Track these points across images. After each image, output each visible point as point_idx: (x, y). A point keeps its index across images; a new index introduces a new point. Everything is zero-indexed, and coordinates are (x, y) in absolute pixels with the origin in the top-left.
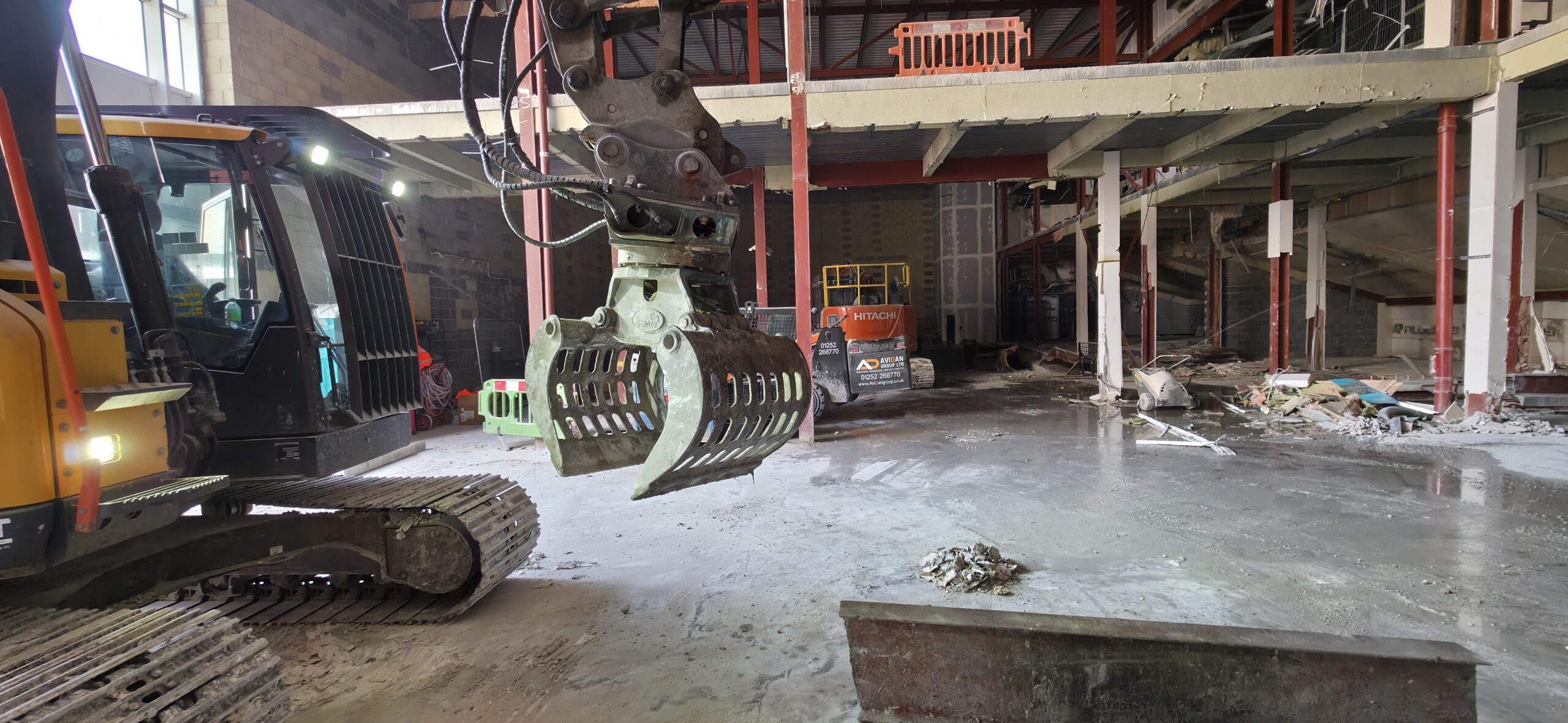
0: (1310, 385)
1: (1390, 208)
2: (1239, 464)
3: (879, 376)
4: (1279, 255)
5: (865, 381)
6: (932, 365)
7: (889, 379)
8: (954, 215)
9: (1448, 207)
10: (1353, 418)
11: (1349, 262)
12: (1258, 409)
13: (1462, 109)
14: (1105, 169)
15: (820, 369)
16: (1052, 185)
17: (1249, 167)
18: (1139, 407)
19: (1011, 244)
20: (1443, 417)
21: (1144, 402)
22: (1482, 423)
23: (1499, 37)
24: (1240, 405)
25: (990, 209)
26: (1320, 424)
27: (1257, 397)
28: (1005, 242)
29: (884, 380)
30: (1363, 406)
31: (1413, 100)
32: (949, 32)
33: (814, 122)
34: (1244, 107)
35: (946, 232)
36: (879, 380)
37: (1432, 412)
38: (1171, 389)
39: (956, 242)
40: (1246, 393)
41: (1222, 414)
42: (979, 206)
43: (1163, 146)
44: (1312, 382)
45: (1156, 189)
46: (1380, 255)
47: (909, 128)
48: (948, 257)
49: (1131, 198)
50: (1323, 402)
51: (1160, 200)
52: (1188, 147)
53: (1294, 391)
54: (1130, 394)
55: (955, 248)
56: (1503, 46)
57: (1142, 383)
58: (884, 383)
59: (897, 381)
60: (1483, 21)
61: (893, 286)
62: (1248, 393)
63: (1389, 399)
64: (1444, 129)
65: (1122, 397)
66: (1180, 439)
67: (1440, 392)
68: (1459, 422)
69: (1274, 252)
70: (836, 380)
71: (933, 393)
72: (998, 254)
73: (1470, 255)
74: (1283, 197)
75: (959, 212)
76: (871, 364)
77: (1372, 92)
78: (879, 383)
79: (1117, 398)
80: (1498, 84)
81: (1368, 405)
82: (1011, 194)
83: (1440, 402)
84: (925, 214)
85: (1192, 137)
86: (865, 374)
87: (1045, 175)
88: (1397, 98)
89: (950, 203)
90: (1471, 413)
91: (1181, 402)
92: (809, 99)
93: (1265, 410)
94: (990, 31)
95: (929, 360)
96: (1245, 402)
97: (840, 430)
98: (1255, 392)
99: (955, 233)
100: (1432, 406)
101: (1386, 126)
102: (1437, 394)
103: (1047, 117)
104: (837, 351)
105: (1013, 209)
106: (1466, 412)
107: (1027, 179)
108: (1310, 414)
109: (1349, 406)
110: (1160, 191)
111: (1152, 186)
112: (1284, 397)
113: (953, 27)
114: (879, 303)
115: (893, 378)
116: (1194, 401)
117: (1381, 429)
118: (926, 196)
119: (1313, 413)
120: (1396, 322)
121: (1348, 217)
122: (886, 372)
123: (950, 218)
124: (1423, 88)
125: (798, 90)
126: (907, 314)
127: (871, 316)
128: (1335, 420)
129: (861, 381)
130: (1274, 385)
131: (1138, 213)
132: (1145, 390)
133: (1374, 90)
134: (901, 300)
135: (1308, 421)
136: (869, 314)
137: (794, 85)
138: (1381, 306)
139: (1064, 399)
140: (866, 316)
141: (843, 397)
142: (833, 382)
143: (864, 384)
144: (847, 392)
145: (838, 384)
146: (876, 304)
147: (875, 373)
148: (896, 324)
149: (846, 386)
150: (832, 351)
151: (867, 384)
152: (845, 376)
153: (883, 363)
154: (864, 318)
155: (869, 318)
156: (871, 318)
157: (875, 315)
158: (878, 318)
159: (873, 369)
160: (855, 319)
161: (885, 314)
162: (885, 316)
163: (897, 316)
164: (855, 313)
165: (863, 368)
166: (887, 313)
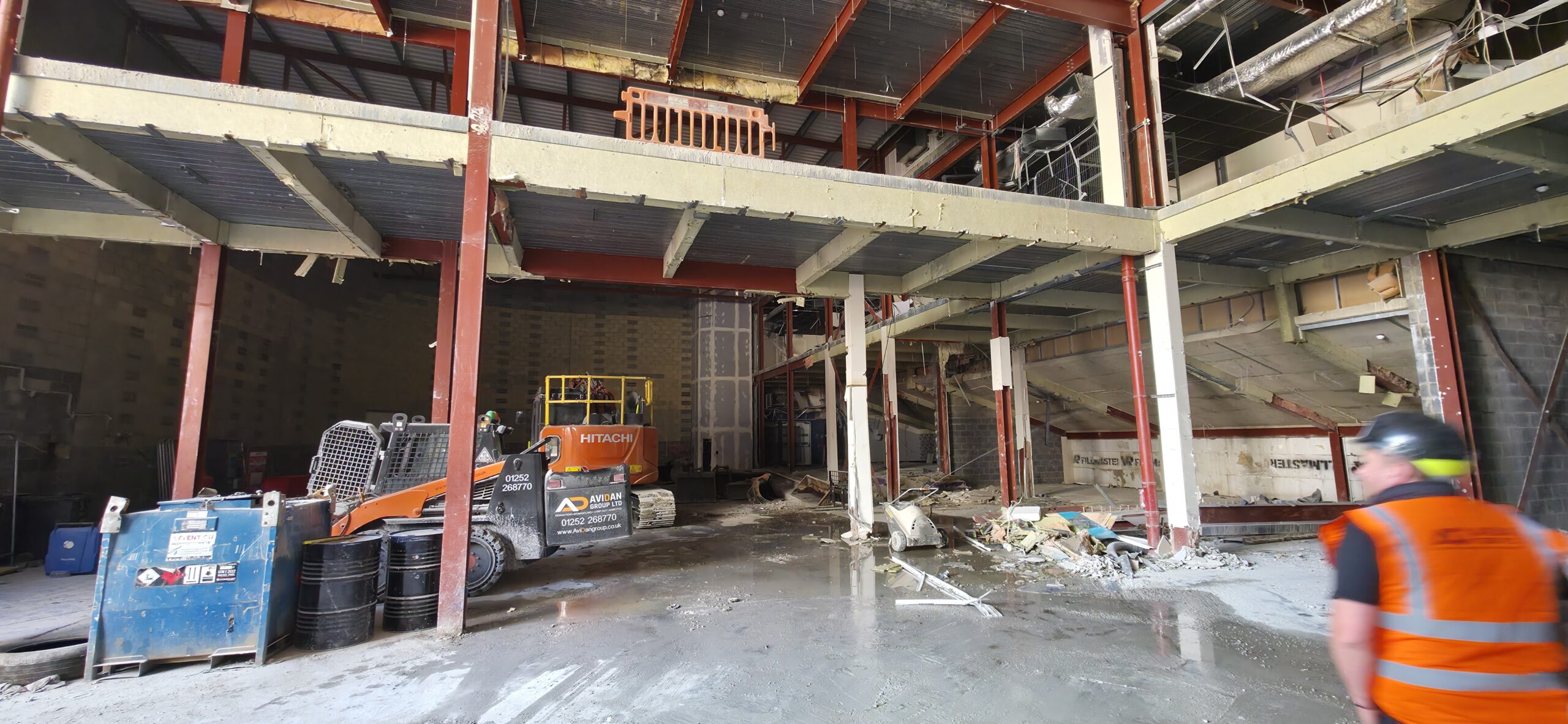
0: (1041, 518)
1: (1071, 354)
2: (1010, 632)
3: (586, 521)
4: (1002, 389)
5: (567, 528)
6: (673, 498)
7: (601, 524)
8: (712, 337)
9: (1138, 349)
10: (1088, 556)
11: (1042, 400)
12: (1001, 546)
13: (1137, 260)
14: (850, 291)
15: (502, 512)
16: (800, 302)
17: (972, 305)
18: (891, 546)
19: (767, 369)
20: (1157, 551)
21: (896, 542)
22: (1189, 558)
23: (1157, 205)
24: (982, 540)
25: (747, 334)
26: (1061, 564)
27: (997, 533)
28: (761, 367)
29: (594, 525)
30: (1093, 543)
31: (1105, 249)
32: (686, 108)
33: (499, 172)
34: (977, 233)
35: (704, 353)
36: (586, 526)
37: (1147, 547)
38: (922, 526)
39: (713, 363)
40: (987, 527)
41: (970, 553)
42: (737, 330)
43: (901, 275)
44: (1043, 514)
45: (894, 321)
46: (1065, 396)
47: (633, 201)
48: (707, 378)
49: (873, 329)
50: (1058, 538)
51: (899, 331)
52: (923, 277)
53: (1030, 526)
54: (881, 530)
55: (713, 370)
56: (1161, 213)
57: (893, 519)
58: (593, 530)
59: (612, 527)
60: (1143, 191)
61: (631, 404)
62: (989, 528)
63: (1109, 534)
64: (1127, 279)
65: (873, 534)
66: (942, 596)
67: (1151, 526)
68: (1170, 556)
69: (997, 386)
70: (524, 527)
71: (672, 534)
72: (755, 378)
73: (1158, 394)
74: (1001, 335)
75: (716, 333)
76: (576, 504)
77: (1076, 236)
78: (588, 530)
79: (869, 535)
80: (1161, 243)
81: (1097, 541)
82: (766, 321)
83: (1152, 535)
84: (684, 333)
85: (926, 267)
86: (567, 518)
87: (794, 291)
88: (1094, 245)
89: (709, 324)
90: (1178, 548)
91: (931, 541)
92: (495, 144)
93: (1008, 547)
94: (733, 116)
95: (670, 493)
96: (987, 537)
97: (517, 603)
98: (996, 527)
99: (713, 354)
100: (1146, 541)
101: (1079, 275)
102: (1149, 528)
103: (792, 214)
104: (529, 486)
105: (769, 335)
106: (1173, 547)
107: (775, 293)
108: (1049, 551)
109: (1083, 543)
110: (897, 323)
111: (891, 319)
112: (1022, 532)
113: (691, 104)
114: (614, 422)
115: (606, 523)
116: (943, 539)
117: (1115, 568)
118: (685, 316)
119: (1051, 550)
120: (1075, 453)
121: (1042, 360)
122: (597, 514)
123: (709, 340)
124: (1112, 239)
125: (481, 129)
126: (647, 438)
127: (602, 438)
128: (1072, 558)
129: (560, 528)
130: (1011, 519)
131: (880, 342)
132: (897, 528)
133: (1077, 234)
134: (640, 419)
135: (1049, 560)
136: (599, 436)
137: (475, 122)
138: (1064, 439)
139: (816, 538)
140: (596, 438)
141: (534, 551)
142: (521, 531)
143: (565, 532)
144: (540, 544)
145: (528, 533)
146: (610, 424)
147: (582, 516)
148: (632, 448)
149: (539, 535)
150: (523, 486)
151: (570, 532)
152: (538, 521)
153: (593, 502)
154: (593, 441)
155: (599, 441)
156: (601, 440)
157: (607, 438)
158: (610, 441)
159: (580, 511)
160: (582, 441)
161: (619, 436)
162: (620, 438)
163: (634, 439)
164: (582, 436)
165: (566, 510)
166: (623, 435)
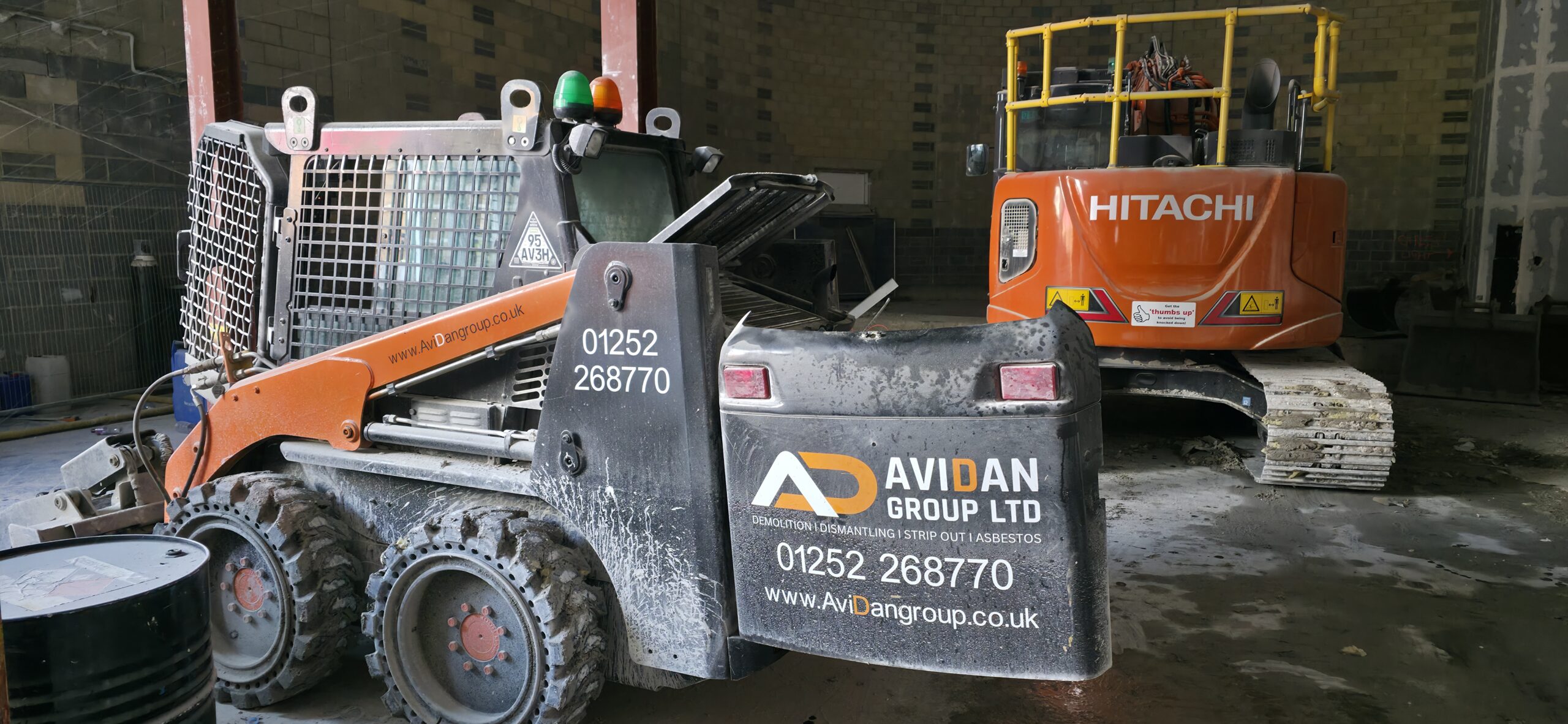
15: (578, 471)
58: (908, 615)
59: (996, 619)
78: (880, 610)
86: (797, 538)
114: (1198, 159)
122: (922, 548)
126: (1305, 209)
127: (1153, 206)
129: (776, 577)
136: (1145, 200)
140: (1135, 207)
141: (689, 644)
142: (642, 554)
143: (790, 598)
144: (710, 620)
145: (666, 571)
146: (1181, 163)
147: (854, 542)
148: (1253, 238)
149: (702, 585)
150: (639, 376)
151: (809, 601)
152: (699, 527)
153: (897, 487)
154: (1125, 216)
155: (1144, 216)
156: (1151, 212)
157: (1170, 207)
158: (1179, 217)
159: (842, 519)
160: (1093, 217)
161: (1207, 200)
162: (1212, 207)
163: (1258, 208)
164: (1094, 199)
165: (787, 502)
166: (1219, 198)
